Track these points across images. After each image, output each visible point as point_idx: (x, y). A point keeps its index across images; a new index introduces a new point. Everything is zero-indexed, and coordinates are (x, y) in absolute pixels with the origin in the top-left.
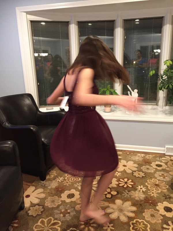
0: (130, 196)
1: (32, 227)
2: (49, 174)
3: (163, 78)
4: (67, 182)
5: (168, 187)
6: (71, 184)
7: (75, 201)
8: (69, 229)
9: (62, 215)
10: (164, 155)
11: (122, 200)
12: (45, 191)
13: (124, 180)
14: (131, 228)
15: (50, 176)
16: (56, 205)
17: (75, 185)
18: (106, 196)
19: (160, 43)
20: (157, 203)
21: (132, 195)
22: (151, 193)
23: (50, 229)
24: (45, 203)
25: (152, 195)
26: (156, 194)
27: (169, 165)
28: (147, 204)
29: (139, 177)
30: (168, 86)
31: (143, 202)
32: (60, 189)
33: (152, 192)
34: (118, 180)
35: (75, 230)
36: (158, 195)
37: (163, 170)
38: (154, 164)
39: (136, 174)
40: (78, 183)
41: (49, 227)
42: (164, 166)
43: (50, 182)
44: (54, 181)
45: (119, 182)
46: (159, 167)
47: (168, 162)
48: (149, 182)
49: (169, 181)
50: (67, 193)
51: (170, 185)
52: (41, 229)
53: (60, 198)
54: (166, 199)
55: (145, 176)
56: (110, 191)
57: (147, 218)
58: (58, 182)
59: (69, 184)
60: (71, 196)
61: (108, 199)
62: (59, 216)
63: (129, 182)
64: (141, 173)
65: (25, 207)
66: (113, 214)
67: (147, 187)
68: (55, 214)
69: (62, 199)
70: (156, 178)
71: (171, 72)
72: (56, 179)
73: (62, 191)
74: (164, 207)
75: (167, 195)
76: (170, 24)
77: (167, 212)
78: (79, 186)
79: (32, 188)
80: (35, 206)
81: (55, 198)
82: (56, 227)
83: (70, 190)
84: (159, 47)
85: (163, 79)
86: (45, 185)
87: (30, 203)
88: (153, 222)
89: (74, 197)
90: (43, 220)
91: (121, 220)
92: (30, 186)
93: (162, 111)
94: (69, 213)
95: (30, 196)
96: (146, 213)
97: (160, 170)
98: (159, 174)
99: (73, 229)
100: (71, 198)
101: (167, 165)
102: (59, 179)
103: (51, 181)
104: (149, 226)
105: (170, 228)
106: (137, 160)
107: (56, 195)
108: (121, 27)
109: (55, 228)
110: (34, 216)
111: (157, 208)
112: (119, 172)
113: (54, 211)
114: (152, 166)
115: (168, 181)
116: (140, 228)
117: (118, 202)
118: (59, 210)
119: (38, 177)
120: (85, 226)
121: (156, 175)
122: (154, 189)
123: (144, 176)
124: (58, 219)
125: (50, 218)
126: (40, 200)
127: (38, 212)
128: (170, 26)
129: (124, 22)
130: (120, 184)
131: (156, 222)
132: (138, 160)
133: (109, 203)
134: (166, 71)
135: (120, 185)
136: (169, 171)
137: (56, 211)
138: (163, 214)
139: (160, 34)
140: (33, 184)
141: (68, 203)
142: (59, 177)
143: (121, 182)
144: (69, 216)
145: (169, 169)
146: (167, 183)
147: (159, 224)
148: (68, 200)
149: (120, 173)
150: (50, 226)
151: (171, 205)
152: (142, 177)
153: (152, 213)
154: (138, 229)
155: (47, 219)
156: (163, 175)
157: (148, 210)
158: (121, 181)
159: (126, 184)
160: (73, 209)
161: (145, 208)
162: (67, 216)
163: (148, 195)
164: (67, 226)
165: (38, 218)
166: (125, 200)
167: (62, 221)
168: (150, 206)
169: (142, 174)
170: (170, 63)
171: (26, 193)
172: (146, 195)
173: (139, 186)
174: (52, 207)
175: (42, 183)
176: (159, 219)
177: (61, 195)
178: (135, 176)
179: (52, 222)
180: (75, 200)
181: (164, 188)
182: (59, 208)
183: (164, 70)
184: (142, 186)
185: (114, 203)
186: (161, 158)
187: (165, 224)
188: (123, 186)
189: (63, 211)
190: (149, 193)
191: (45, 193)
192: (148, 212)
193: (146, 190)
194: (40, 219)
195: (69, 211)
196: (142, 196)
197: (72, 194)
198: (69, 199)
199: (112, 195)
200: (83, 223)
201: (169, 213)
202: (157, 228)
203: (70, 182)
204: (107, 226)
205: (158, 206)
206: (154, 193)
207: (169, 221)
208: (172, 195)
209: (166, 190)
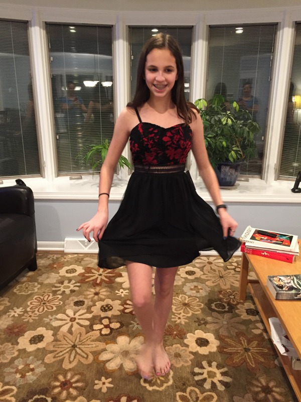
5: (202, 306)
6: (37, 318)
7: (44, 348)
8: (32, 398)
9: (18, 376)
11: (129, 335)
14: (142, 381)
16: (8, 359)
17: (45, 319)
18: (100, 333)
20: (185, 334)
22: (177, 319)
25: (178, 321)
26: (185, 320)
27: (207, 270)
28: (170, 337)
32: (17, 330)
34: (124, 303)
35: (42, 398)
36: (187, 321)
37: (197, 280)
38: (183, 270)
40: (52, 316)
42: (199, 273)
44: (4, 317)
45: (125, 306)
46: (190, 275)
47: (205, 266)
48: (175, 302)
49: (206, 296)
50: (29, 335)
51: (207, 302)
53: (15, 346)
54: (199, 325)
56: (108, 323)
58: (12, 317)
59: (35, 318)
60: (40, 338)
61: (104, 337)
62: (13, 378)
66: (111, 363)
68: (5, 374)
69: (20, 347)
70: (185, 293)
72: (9, 312)
73: (21, 333)
74: (196, 339)
75: (201, 319)
76: (203, 40)
77: (201, 347)
78: (53, 319)
81: (6, 347)
82: (7, 397)
83: (35, 329)
88: (178, 366)
89: (42, 340)
91: (126, 370)
94: (32, 370)
97: (192, 280)
98: (189, 287)
99: (39, 397)
100: (36, 343)
101: (203, 271)
102: (15, 312)
104: (172, 373)
105: (205, 371)
107: (8, 342)
108: (124, 40)
109: (5, 399)
111: (186, 341)
112: (124, 289)
113: (5, 370)
114: (180, 275)
115: (203, 297)
116: (156, 379)
117: (123, 340)
118: (13, 368)
120: (62, 389)
121: (185, 289)
122: (182, 311)
124: (11, 383)
130: (126, 308)
131: (183, 365)
133: (107, 344)
135: (127, 311)
136: (205, 280)
137: (8, 370)
138: (194, 351)
141: (30, 352)
142: (15, 308)
143: (127, 306)
144: (33, 375)
145: (206, 277)
146: (201, 300)
147: (187, 368)
148: (31, 348)
149: (127, 291)
151: (208, 334)
153: (177, 351)
154: (154, 380)
156: (196, 288)
157: (170, 347)
158: (127, 304)
160: (40, 362)
162: (29, 375)
163: (172, 321)
164: (28, 392)
166: (133, 335)
167: (18, 385)
168: (175, 340)
170: (204, 105)
176: (188, 359)
177: (17, 340)
179: (0, 390)
180: (44, 346)
181: (197, 308)
182: (14, 363)
185: (115, 342)
187: (197, 366)
188: (131, 312)
189: (20, 368)
190: (173, 320)
195: (32, 366)
197: (39, 335)
198: (33, 345)
199: (112, 329)
200: (58, 384)
201: (203, 348)
202: (184, 375)
203: (36, 315)
204: (101, 383)
205: (186, 338)
206: (182, 317)
207: (203, 360)
208: (209, 319)
209: (200, 311)
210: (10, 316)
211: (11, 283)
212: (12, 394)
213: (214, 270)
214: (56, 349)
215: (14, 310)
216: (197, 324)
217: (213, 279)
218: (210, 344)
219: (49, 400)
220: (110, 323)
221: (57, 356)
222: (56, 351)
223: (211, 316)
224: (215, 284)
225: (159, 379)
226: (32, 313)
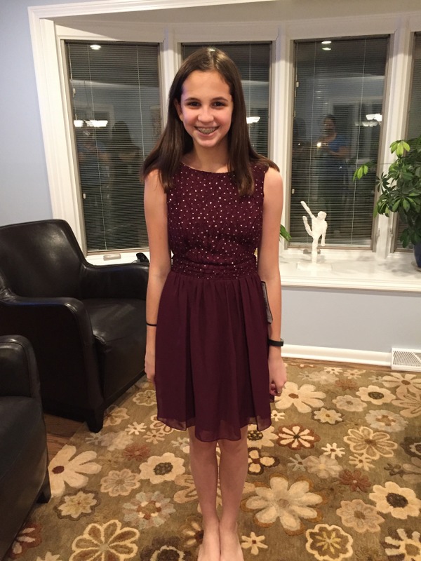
0: (306, 468)
1: (69, 543)
2: (109, 416)
3: (388, 184)
4: (154, 436)
5: (396, 446)
6: (163, 439)
7: (173, 482)
8: (159, 549)
9: (141, 515)
10: (387, 370)
11: (287, 478)
12: (100, 458)
13: (292, 431)
14: (308, 545)
15: (112, 420)
16: (126, 491)
17: (173, 442)
19: (380, 98)
20: (370, 485)
21: (311, 467)
22: (357, 462)
23: (113, 548)
24: (101, 485)
25: (359, 466)
26: (369, 465)
27: (401, 393)
28: (348, 487)
29: (327, 423)
30: (401, 205)
31: (336, 483)
32: (137, 453)
33: (360, 458)
34: (278, 431)
35: (172, 550)
37: (387, 406)
38: (364, 391)
39: (321, 416)
40: (182, 439)
41: (111, 543)
42: (389, 397)
43: (112, 434)
44: (122, 434)
45: (281, 435)
46: (376, 398)
47: (398, 387)
48: (353, 436)
49: (401, 432)
50: (153, 461)
51: (402, 440)
52: (90, 549)
53: (136, 474)
54: (391, 475)
55: (343, 421)
56: (258, 457)
57: (347, 521)
58: (132, 434)
59: (160, 439)
60: (164, 468)
61: (253, 476)
62: (135, 518)
63: (304, 435)
64: (332, 413)
65: (52, 497)
66: (263, 513)
67: (348, 446)
68: (124, 511)
69: (142, 476)
70: (368, 425)
71: (408, 171)
72: (128, 428)
73: (143, 457)
74: (387, 495)
75: (393, 466)
76: (405, 53)
77: (395, 507)
78: (184, 444)
79: (69, 451)
80: (75, 494)
81: (125, 475)
82: (127, 543)
83: (160, 455)
84: (378, 108)
85: (388, 186)
86: (100, 443)
87: (64, 486)
88: (361, 531)
89: (170, 471)
90: (95, 527)
91: (285, 527)
92: (63, 445)
93: (385, 264)
94: (159, 510)
95: (65, 470)
96: (343, 508)
97: (378, 406)
98: (375, 416)
99: (168, 549)
100: (163, 474)
101: (395, 394)
102: (135, 429)
103: (116, 432)
104: (351, 540)
105: (402, 544)
106: (323, 383)
107: (128, 468)
108: (286, 60)
109: (125, 545)
110: (75, 516)
111: (371, 496)
112: (279, 411)
113: (124, 506)
114: (360, 397)
115: (396, 433)
116: (328, 545)
117: (278, 483)
118: (133, 504)
119: (83, 422)
120: (197, 541)
121: (369, 418)
122: (364, 451)
123: (341, 419)
125: (112, 521)
126: (87, 478)
127: (84, 508)
128: (407, 57)
129: (295, 47)
130: (281, 439)
131: (367, 530)
132: (326, 381)
133: (256, 486)
134: (395, 168)
135: (283, 442)
136: (399, 407)
137: (127, 506)
138: (384, 512)
139: (381, 78)
140: (72, 439)
141: (155, 485)
142: (135, 423)
143: (284, 436)
144: (160, 516)
145: (401, 403)
146: (394, 438)
147: (374, 536)
148: (157, 480)
149: (283, 414)
150: (113, 541)
151: (405, 489)
152: (334, 423)
153: (359, 509)
154: (326, 547)
155: (105, 526)
156: (385, 419)
157: (349, 502)
158: (284, 433)
159: (296, 440)
160: (168, 500)
161: (342, 499)
162: (155, 517)
163: (350, 465)
164: (154, 540)
165: (83, 521)
166: (294, 478)
167: (141, 529)
168: (355, 494)
169: (336, 416)
170: (404, 149)
171: (54, 463)
172: (345, 467)
173: (328, 445)
174: (117, 495)
175: (92, 437)
177: (139, 466)
178: (319, 420)
179: (118, 532)
180: (173, 479)
181: (388, 449)
182: (134, 497)
183: (389, 166)
184: (335, 445)
185: (268, 486)
186: (380, 377)
187: (390, 535)
188: (289, 445)
189: (144, 504)
190: (351, 462)
191: (101, 462)
192: (350, 508)
193: (344, 453)
194: (88, 524)
195: (158, 505)
196: (336, 469)
197: (166, 464)
198: (159, 476)
199: (263, 466)
200: (192, 533)
201: (398, 509)
202: (370, 546)
203: (161, 436)
204: (250, 540)
205: (372, 491)
206: (364, 460)
207: (398, 528)
208: (406, 467)
209: (393, 454)
210: (130, 433)
211: (130, 390)
212: (133, 539)
213: (414, 395)
214: (189, 485)
215: (133, 425)
216: (388, 472)
217: (412, 408)
218: (409, 505)
219: (182, 554)
220: (261, 456)
221: (190, 494)
222: (188, 487)
223: (410, 462)
224: (415, 415)
225: (333, 546)
226: (157, 432)
